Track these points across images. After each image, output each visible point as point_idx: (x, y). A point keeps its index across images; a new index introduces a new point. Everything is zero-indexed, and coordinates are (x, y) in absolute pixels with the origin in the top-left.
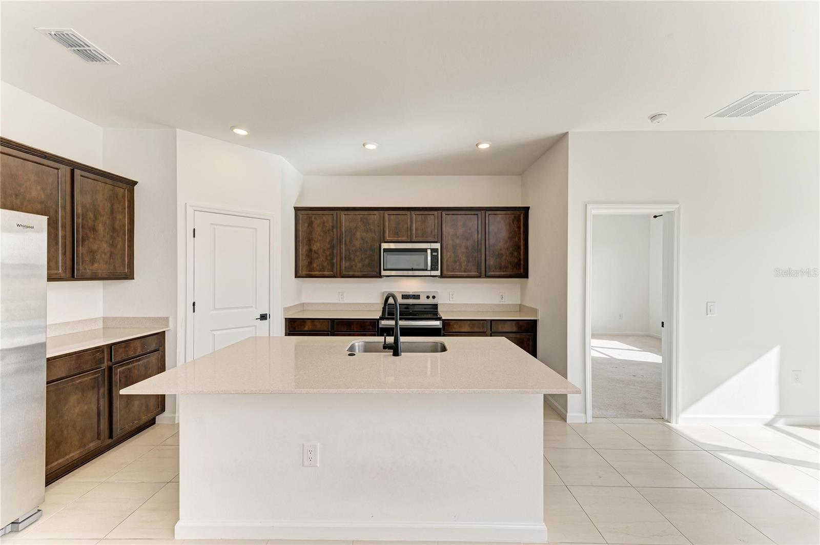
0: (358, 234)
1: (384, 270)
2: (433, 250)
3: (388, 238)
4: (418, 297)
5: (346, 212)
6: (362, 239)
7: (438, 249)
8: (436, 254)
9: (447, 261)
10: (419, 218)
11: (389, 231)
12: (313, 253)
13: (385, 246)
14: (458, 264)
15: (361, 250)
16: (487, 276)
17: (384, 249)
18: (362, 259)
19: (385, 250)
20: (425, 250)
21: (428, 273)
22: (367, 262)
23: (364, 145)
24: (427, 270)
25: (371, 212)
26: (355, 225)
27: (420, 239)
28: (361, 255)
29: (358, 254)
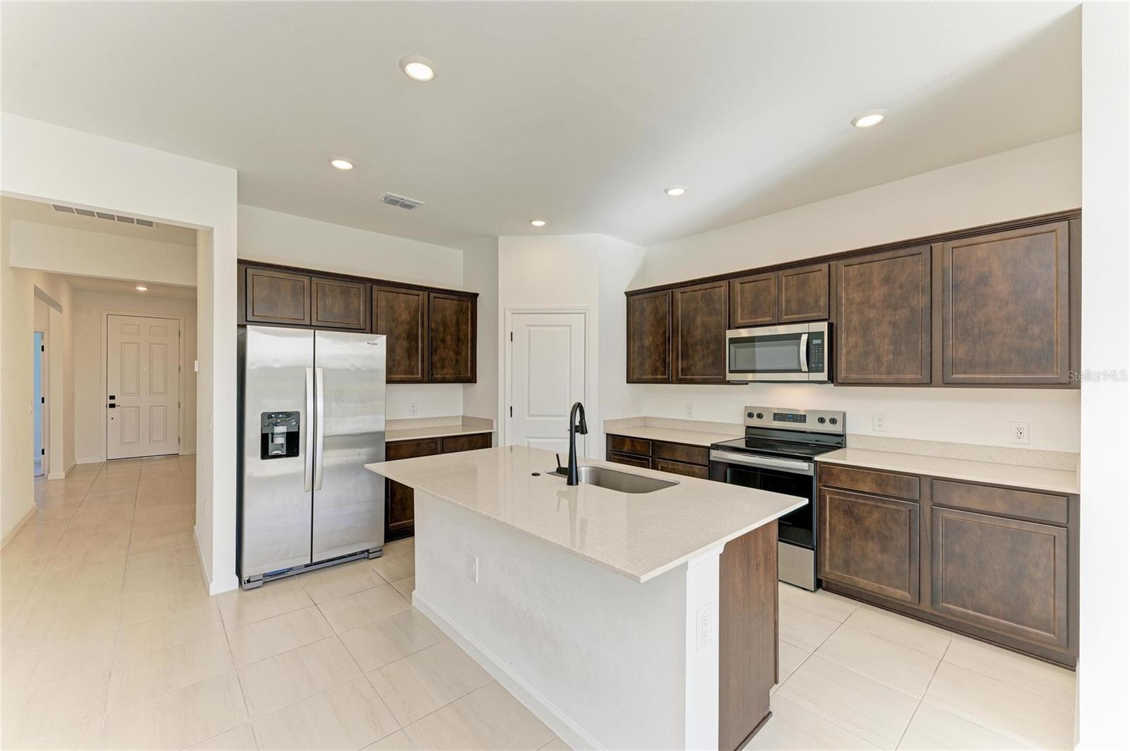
0: (699, 320)
1: (731, 372)
2: (812, 336)
3: (739, 321)
4: (802, 418)
5: (683, 289)
6: (704, 325)
7: (823, 332)
8: (819, 341)
9: (848, 353)
10: (793, 281)
11: (743, 311)
12: (645, 350)
13: (731, 334)
14: (872, 358)
15: (703, 342)
16: (947, 384)
17: (730, 339)
18: (703, 355)
19: (733, 341)
20: (797, 337)
21: (804, 377)
22: (710, 360)
23: (666, 191)
24: (800, 371)
25: (716, 284)
26: (695, 306)
27: (795, 317)
28: (703, 350)
29: (699, 348)
